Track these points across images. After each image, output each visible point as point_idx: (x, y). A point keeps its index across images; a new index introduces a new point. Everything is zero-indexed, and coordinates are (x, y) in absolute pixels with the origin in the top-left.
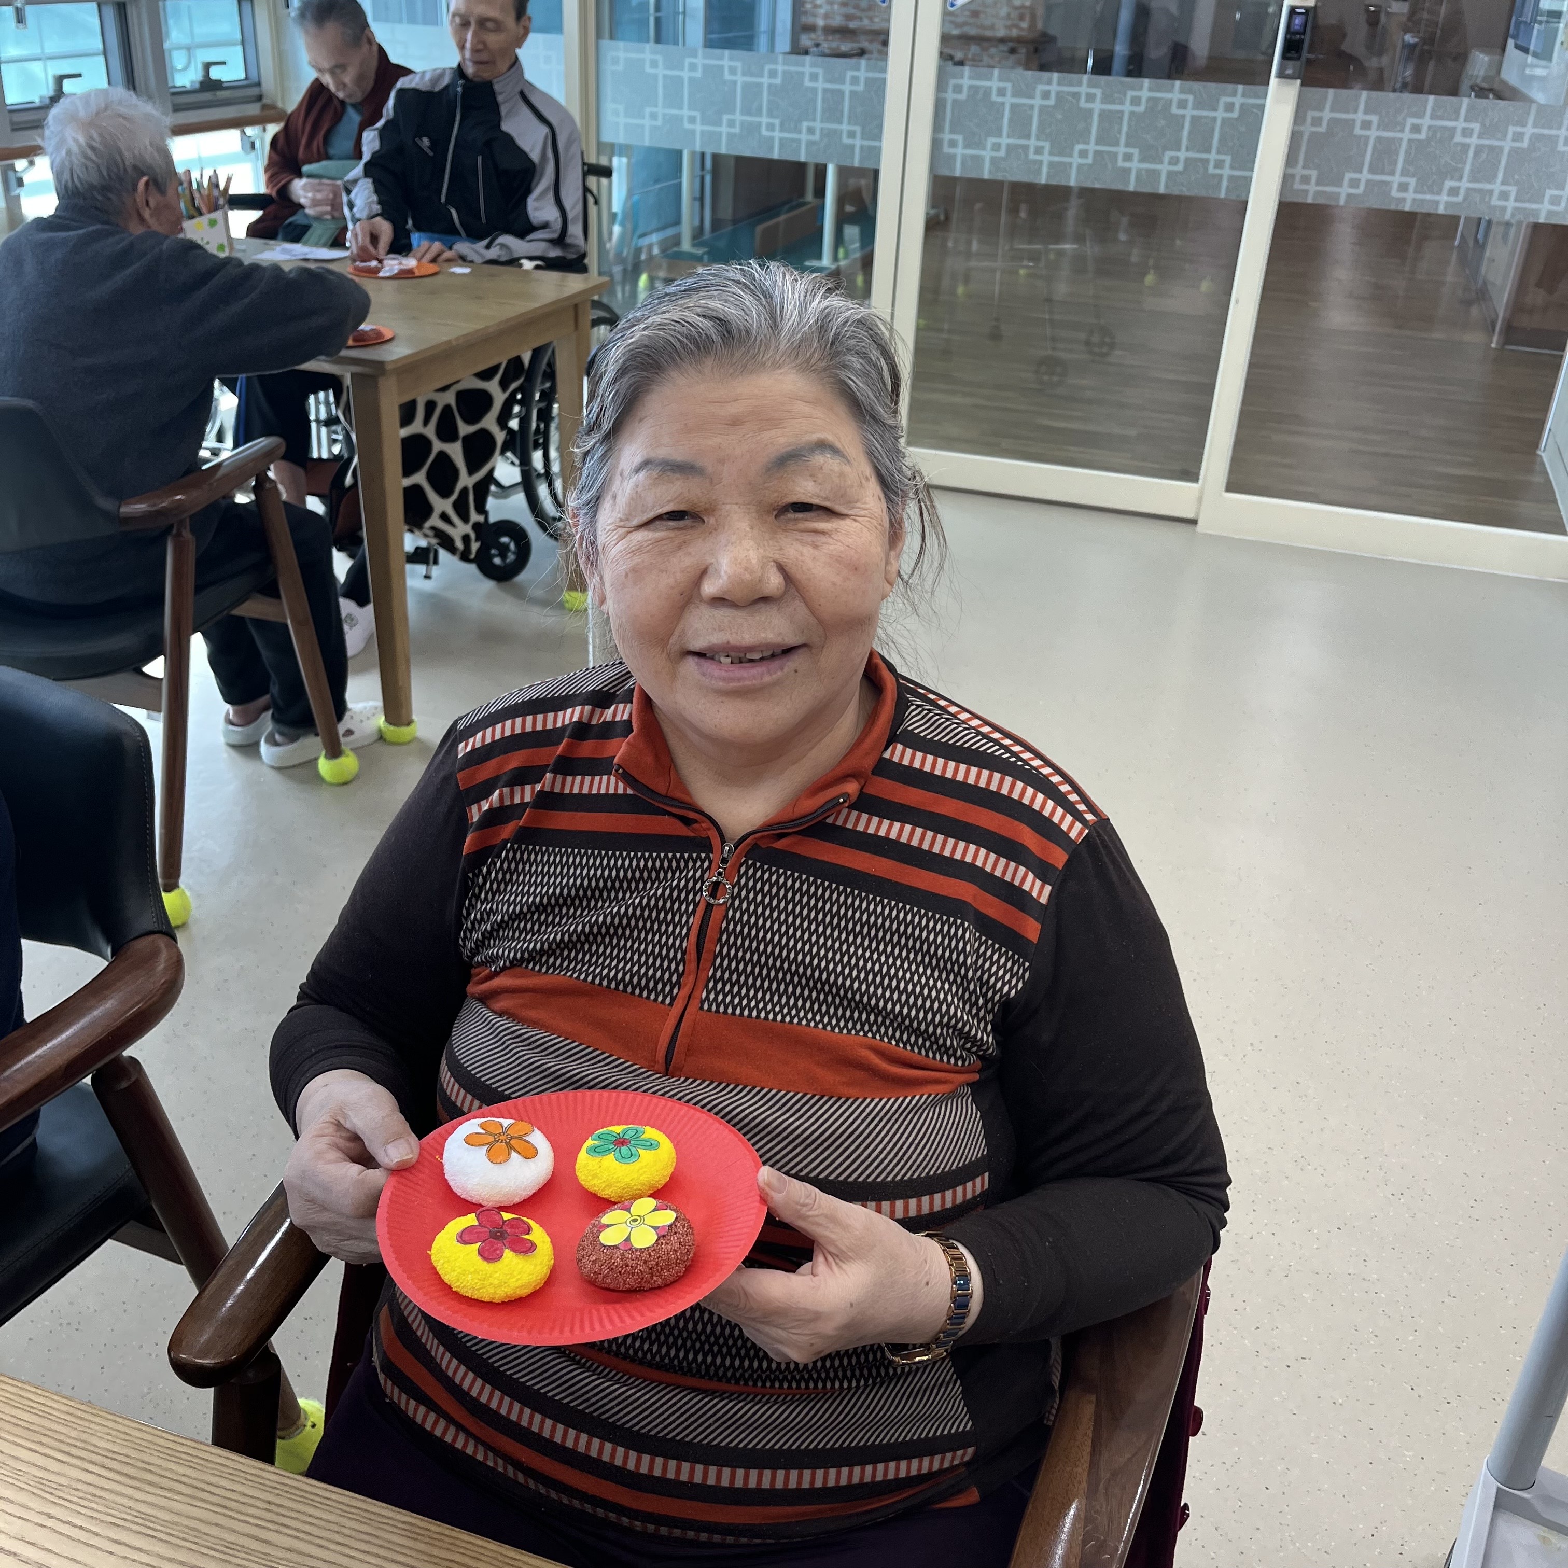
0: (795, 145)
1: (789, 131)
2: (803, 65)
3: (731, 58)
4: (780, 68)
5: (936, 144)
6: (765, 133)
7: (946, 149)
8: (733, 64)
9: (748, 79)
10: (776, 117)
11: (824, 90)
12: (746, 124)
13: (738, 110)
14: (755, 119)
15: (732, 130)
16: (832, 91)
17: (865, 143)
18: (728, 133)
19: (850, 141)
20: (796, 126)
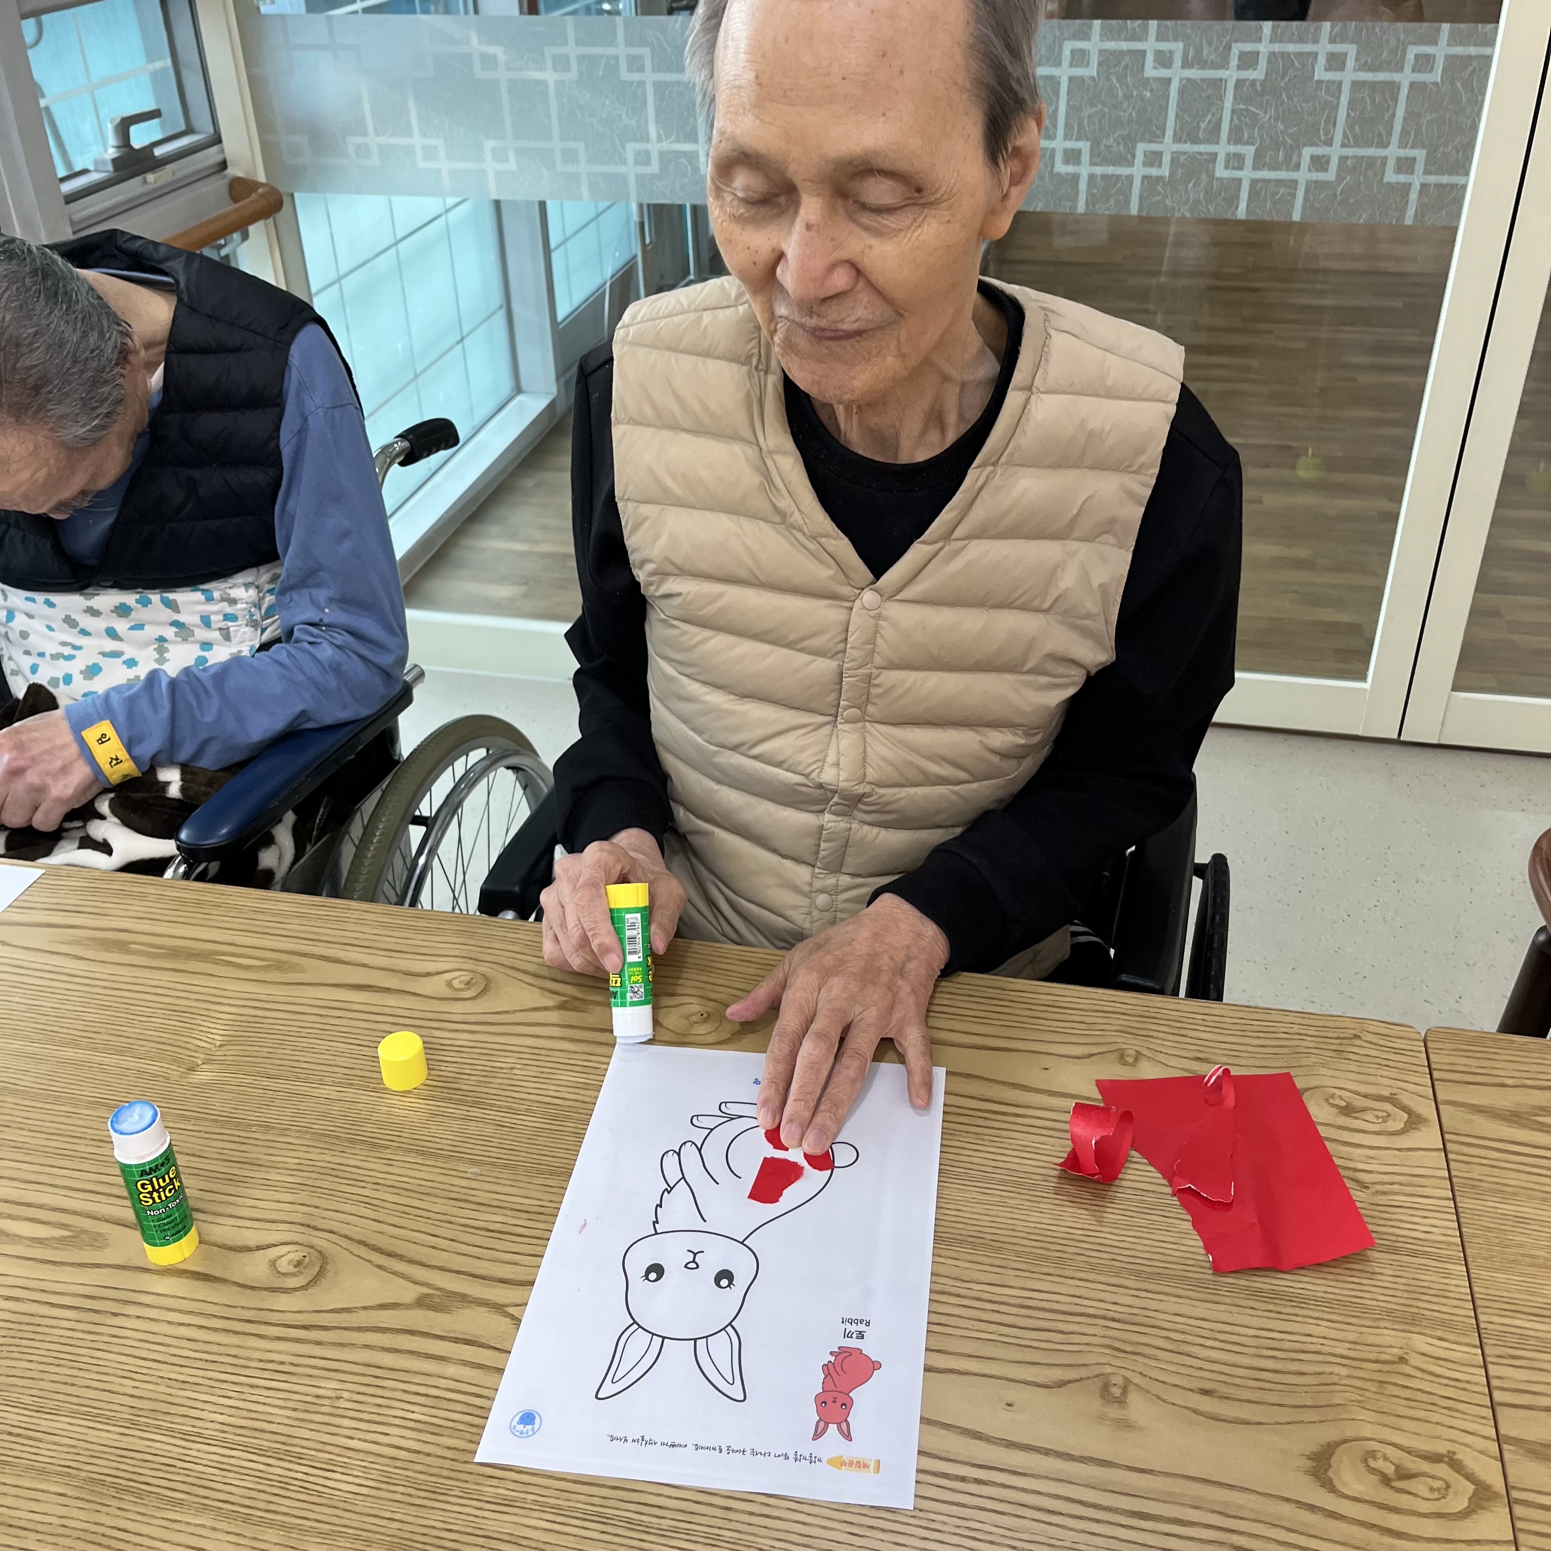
0: (1282, 191)
1: (1272, 168)
2: (1315, 41)
3: (1161, 37)
4: (1264, 48)
6: (1221, 172)
8: (1164, 46)
9: (1194, 73)
10: (1248, 143)
11: (1357, 85)
12: (1183, 158)
13: (1169, 133)
14: (1202, 148)
15: (1154, 172)
16: (1373, 85)
17: (1432, 179)
18: (1144, 178)
19: (1402, 178)
20: (1288, 158)
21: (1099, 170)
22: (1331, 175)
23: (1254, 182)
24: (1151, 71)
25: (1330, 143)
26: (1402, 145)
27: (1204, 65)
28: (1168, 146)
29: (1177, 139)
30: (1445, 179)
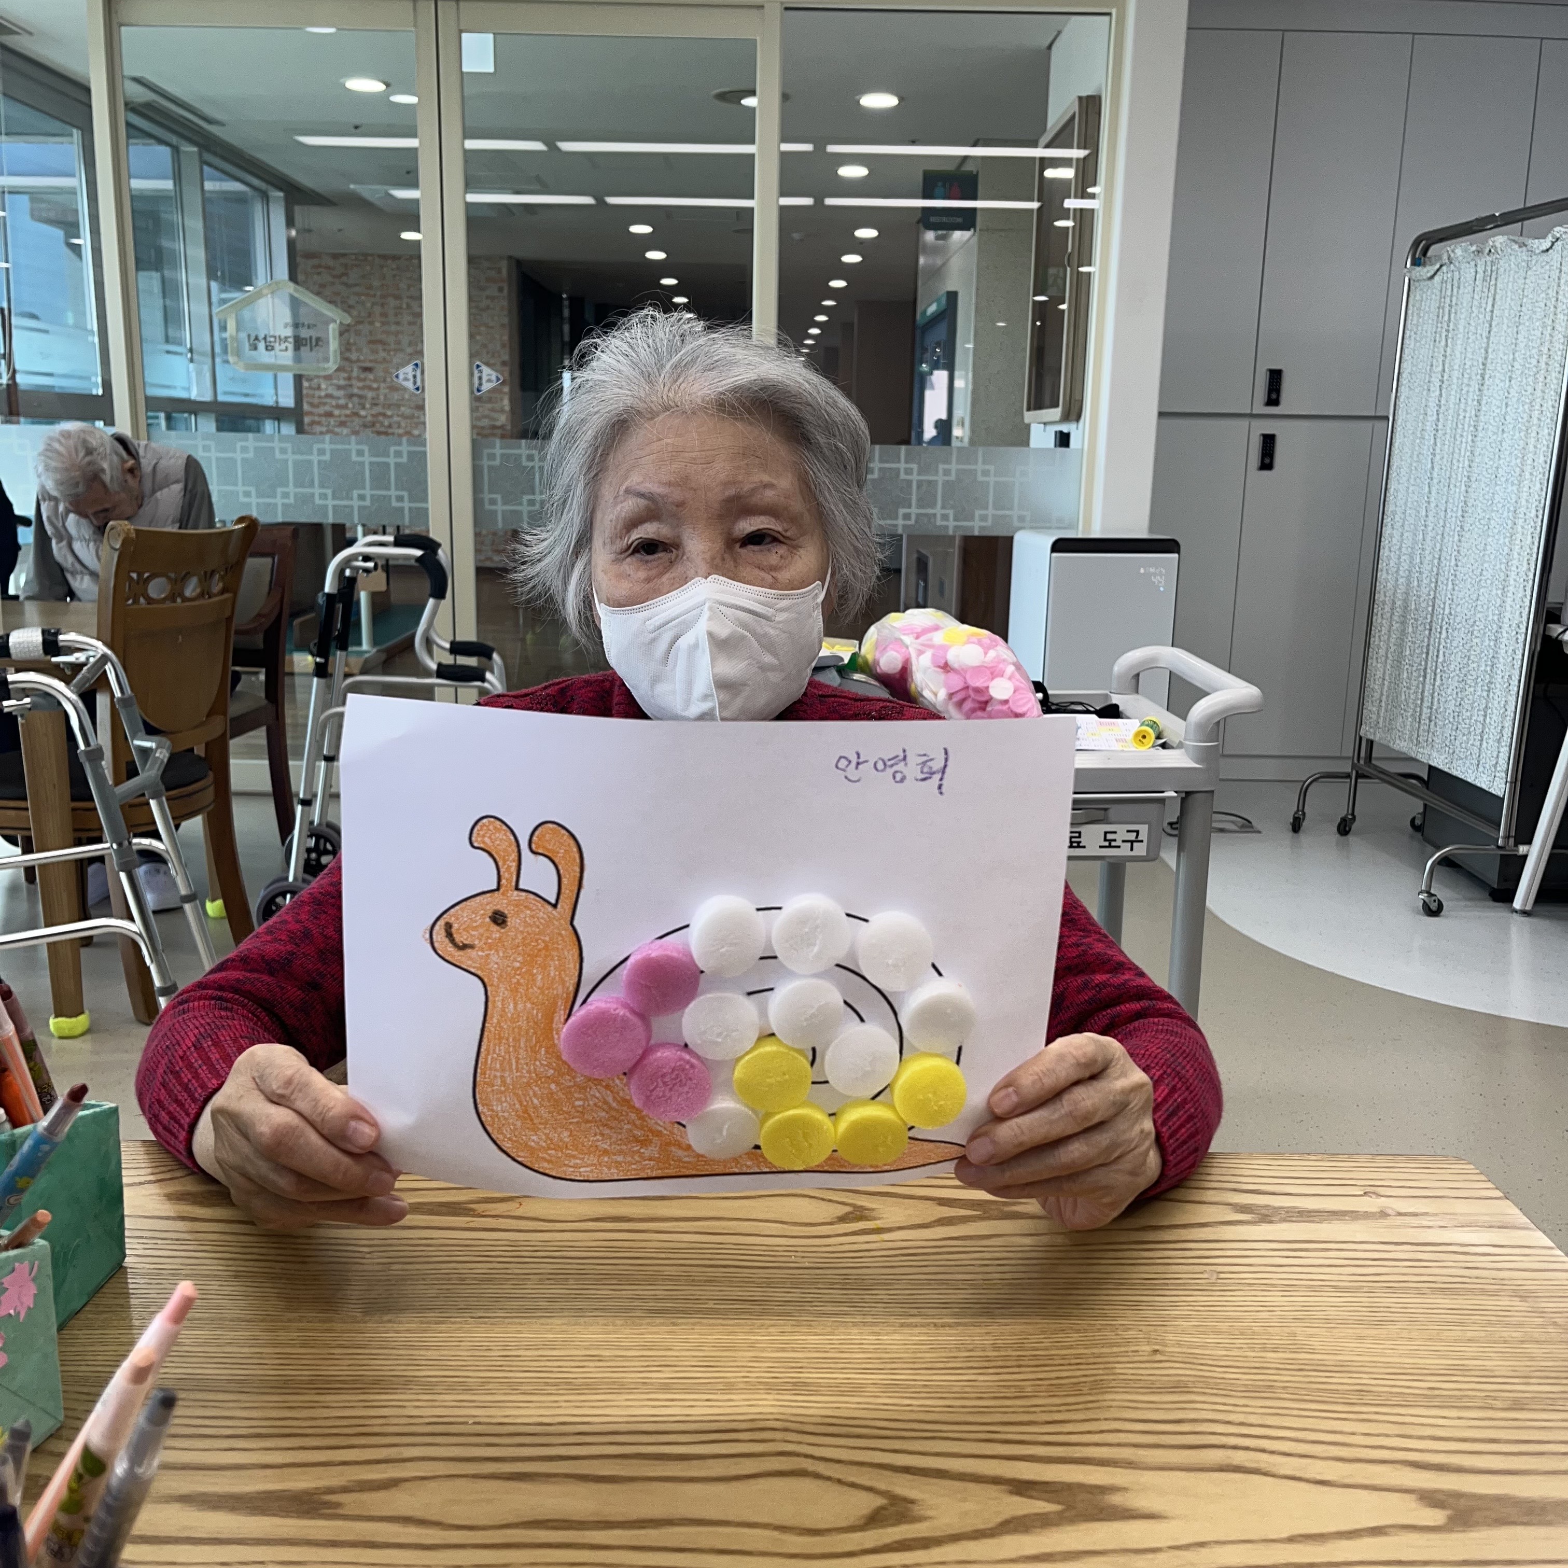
0: (347, 510)
1: (342, 499)
2: (349, 444)
4: (327, 446)
5: (477, 503)
6: (318, 501)
7: (488, 507)
9: (299, 457)
10: (328, 488)
11: (371, 463)
12: (299, 495)
13: (291, 484)
14: (307, 490)
15: (286, 501)
16: (378, 464)
17: (413, 505)
18: (283, 504)
19: (399, 505)
20: (347, 494)
21: (261, 500)
22: (367, 503)
23: (334, 506)
24: (278, 455)
25: (364, 488)
26: (397, 489)
27: (301, 453)
28: (291, 489)
29: (296, 486)
30: (419, 504)
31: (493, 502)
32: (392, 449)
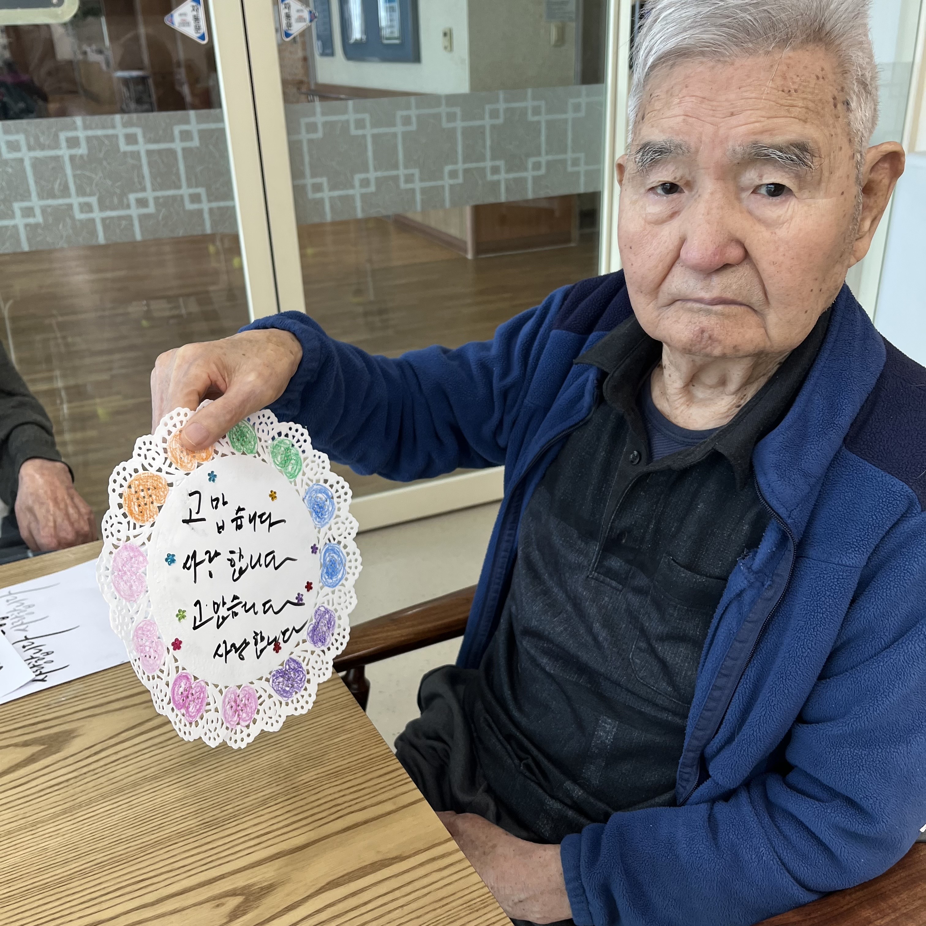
0: (124, 223)
1: (113, 209)
2: (114, 127)
4: (81, 134)
5: (298, 192)
6: (79, 216)
7: (311, 195)
8: (11, 138)
9: (39, 154)
10: (91, 194)
11: (149, 153)
12: (49, 210)
13: (34, 194)
14: (61, 201)
15: (31, 220)
16: (160, 152)
17: (215, 205)
18: (26, 225)
19: (195, 206)
20: (121, 202)
22: (151, 209)
23: (103, 220)
24: (7, 155)
25: (144, 189)
26: (189, 185)
27: (42, 147)
28: (36, 202)
29: (41, 197)
30: (222, 204)
31: (318, 188)
32: (177, 130)
